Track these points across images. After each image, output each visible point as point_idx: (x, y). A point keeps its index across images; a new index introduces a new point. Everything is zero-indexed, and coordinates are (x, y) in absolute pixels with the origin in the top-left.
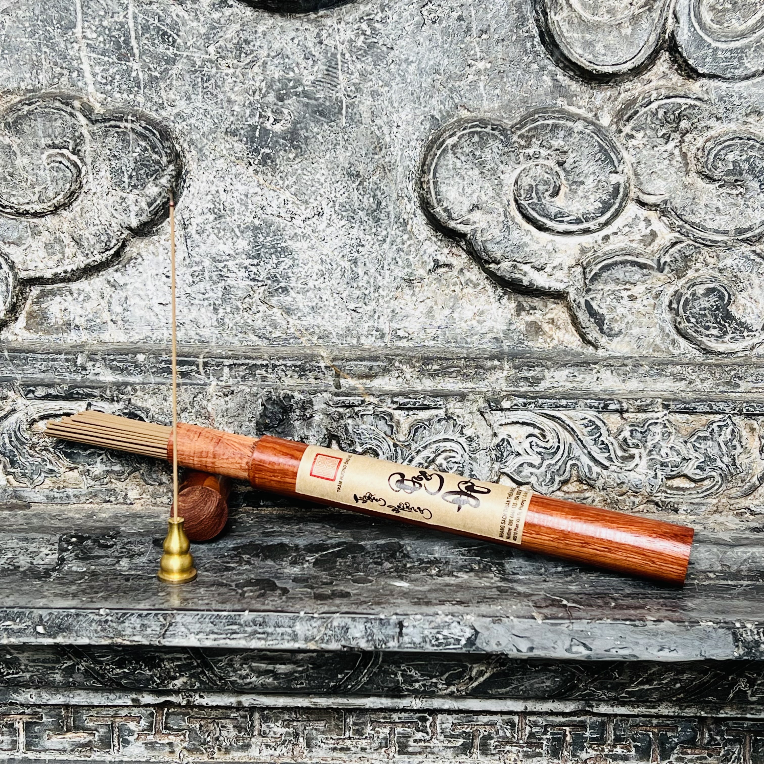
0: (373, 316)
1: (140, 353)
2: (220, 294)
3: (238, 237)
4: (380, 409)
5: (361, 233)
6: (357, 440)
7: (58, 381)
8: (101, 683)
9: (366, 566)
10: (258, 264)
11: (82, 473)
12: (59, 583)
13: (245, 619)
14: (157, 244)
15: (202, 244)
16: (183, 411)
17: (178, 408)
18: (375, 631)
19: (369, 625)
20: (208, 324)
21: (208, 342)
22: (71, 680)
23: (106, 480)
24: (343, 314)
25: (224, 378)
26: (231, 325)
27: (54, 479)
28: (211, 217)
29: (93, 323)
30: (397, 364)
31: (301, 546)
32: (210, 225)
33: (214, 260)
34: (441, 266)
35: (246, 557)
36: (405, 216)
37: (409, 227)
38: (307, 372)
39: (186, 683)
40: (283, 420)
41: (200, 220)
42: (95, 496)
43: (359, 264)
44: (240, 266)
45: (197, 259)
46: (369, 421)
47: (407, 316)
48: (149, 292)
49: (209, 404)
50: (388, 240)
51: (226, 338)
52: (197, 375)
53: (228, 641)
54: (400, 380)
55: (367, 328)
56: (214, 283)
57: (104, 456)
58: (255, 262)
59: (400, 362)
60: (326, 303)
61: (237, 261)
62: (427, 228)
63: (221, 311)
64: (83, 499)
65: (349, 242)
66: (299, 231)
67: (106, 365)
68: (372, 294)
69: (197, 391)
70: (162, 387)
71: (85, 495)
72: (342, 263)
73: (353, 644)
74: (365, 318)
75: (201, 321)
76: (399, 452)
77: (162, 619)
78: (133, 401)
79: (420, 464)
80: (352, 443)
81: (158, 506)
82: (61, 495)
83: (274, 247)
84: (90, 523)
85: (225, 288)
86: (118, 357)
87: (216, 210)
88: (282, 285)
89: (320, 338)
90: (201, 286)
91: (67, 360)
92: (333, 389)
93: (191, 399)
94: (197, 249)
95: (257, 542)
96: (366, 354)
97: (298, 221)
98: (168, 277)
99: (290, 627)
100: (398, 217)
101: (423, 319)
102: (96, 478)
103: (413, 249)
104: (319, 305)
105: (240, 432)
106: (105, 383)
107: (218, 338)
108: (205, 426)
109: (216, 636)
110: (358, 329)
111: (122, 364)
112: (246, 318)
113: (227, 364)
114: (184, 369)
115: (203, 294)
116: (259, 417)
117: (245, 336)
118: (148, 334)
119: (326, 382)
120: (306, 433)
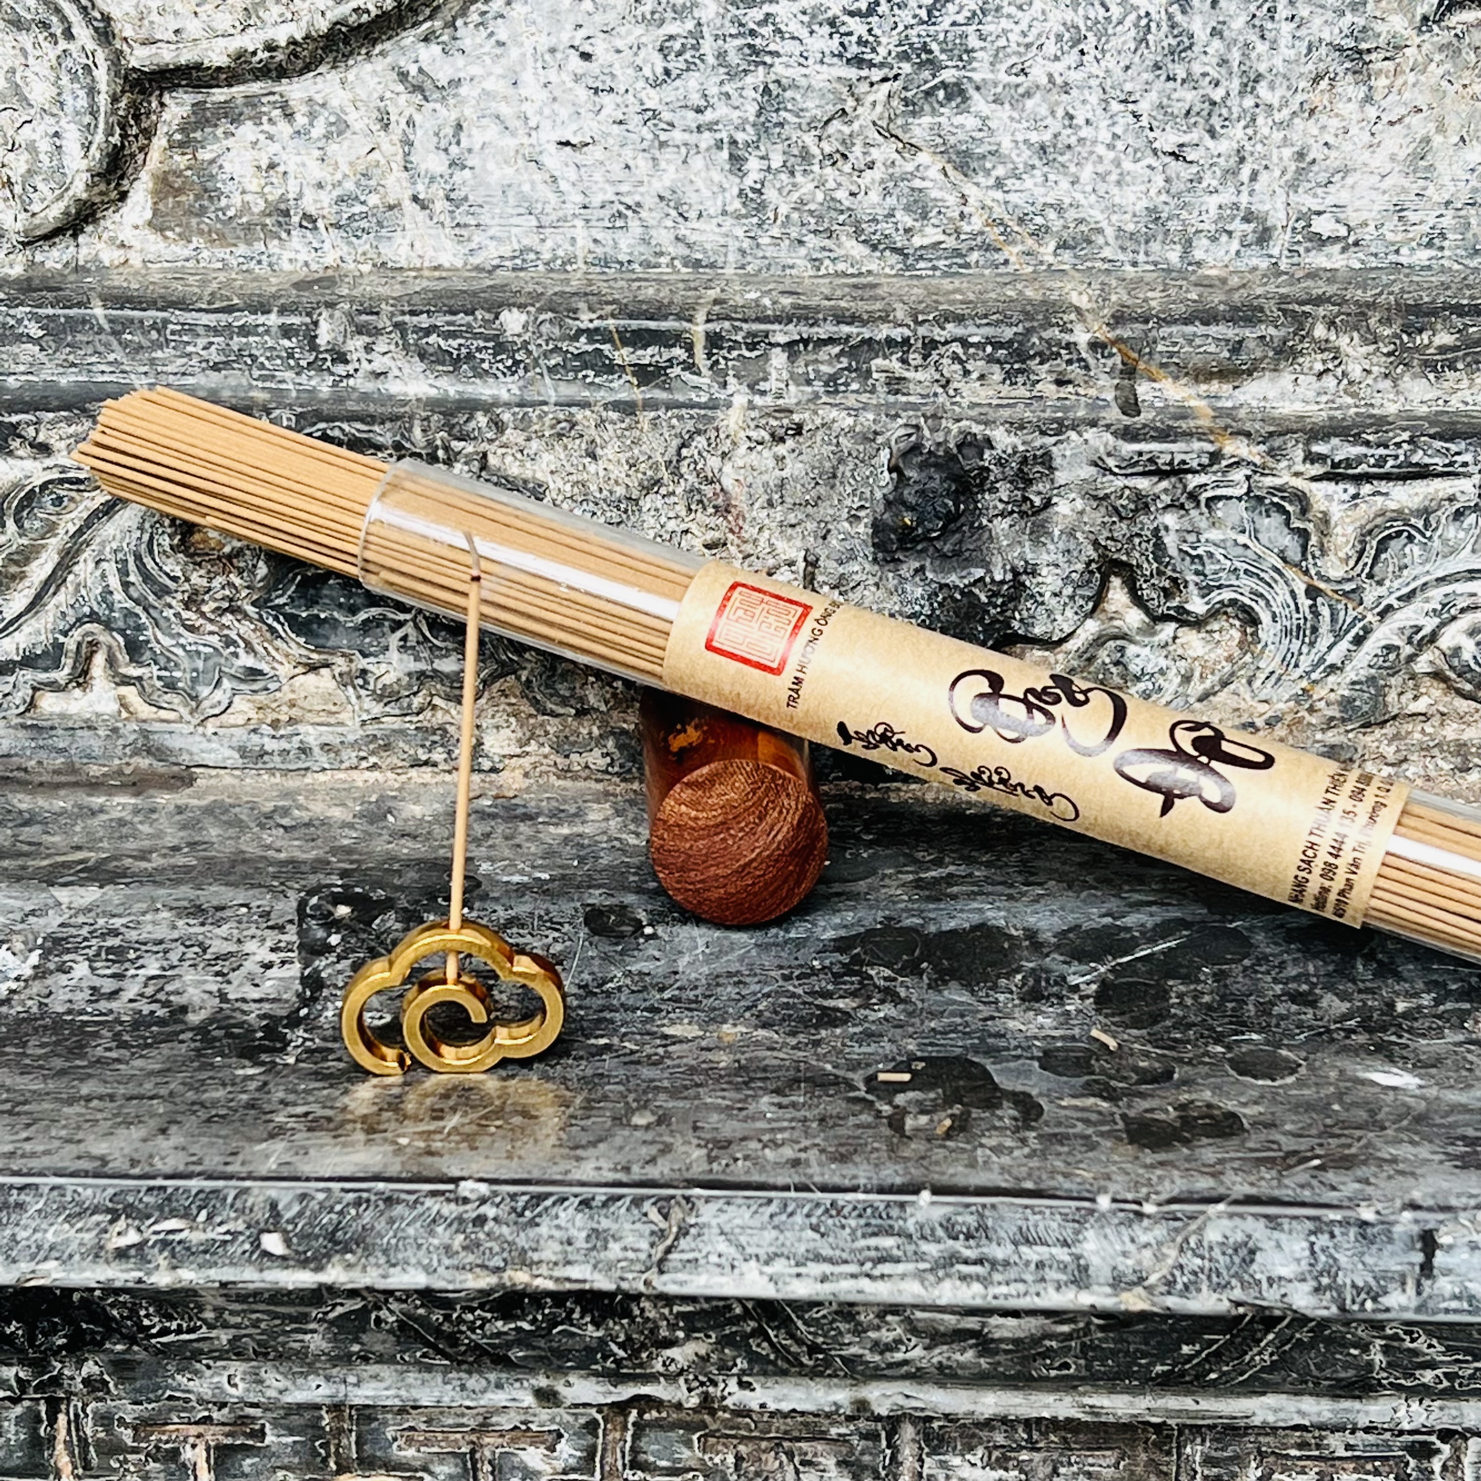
0: (1235, 173)
1: (510, 306)
2: (753, 108)
4: (1269, 481)
6: (1191, 577)
7: (261, 396)
8: (446, 1356)
9: (1265, 1009)
10: (871, 11)
11: (344, 680)
12: (318, 1075)
13: (920, 1217)
16: (646, 489)
17: (633, 482)
18: (1343, 1259)
19: (1323, 1240)
20: (713, 207)
21: (712, 266)
22: (356, 1348)
23: (417, 701)
24: (1139, 168)
25: (772, 384)
26: (783, 210)
27: (261, 697)
29: (358, 209)
30: (1320, 331)
31: (1047, 936)
35: (878, 973)
38: (1033, 364)
39: (705, 1359)
40: (958, 515)
42: (387, 747)
44: (813, 17)
46: (1235, 520)
47: (1345, 171)
48: (528, 108)
49: (728, 468)
51: (770, 252)
52: (687, 376)
53: (865, 1284)
54: (1329, 381)
55: (1213, 212)
56: (732, 75)
57: (409, 629)
59: (1331, 324)
60: (1085, 132)
63: (753, 165)
64: (350, 756)
67: (406, 347)
68: (1234, 101)
69: (690, 425)
70: (579, 415)
71: (354, 745)
73: (1271, 1297)
74: (1209, 180)
75: (691, 198)
76: (1325, 612)
77: (654, 1215)
78: (492, 460)
79: (1390, 648)
80: (1177, 585)
81: (575, 778)
82: (284, 744)
84: (381, 846)
85: (767, 90)
86: (440, 320)
88: (948, 75)
89: (1063, 245)
90: (691, 85)
91: (287, 331)
92: (1113, 414)
93: (672, 451)
95: (909, 922)
96: (1216, 299)
98: (586, 56)
99: (1065, 1244)
101: (1397, 179)
102: (387, 696)
104: (1063, 140)
105: (822, 553)
106: (405, 403)
107: (743, 252)
108: (717, 535)
109: (827, 1268)
110: (1184, 214)
111: (455, 343)
112: (831, 184)
113: (782, 339)
114: (648, 355)
115: (699, 111)
116: (880, 508)
117: (827, 243)
118: (526, 242)
119: (1093, 392)
120: (1029, 556)
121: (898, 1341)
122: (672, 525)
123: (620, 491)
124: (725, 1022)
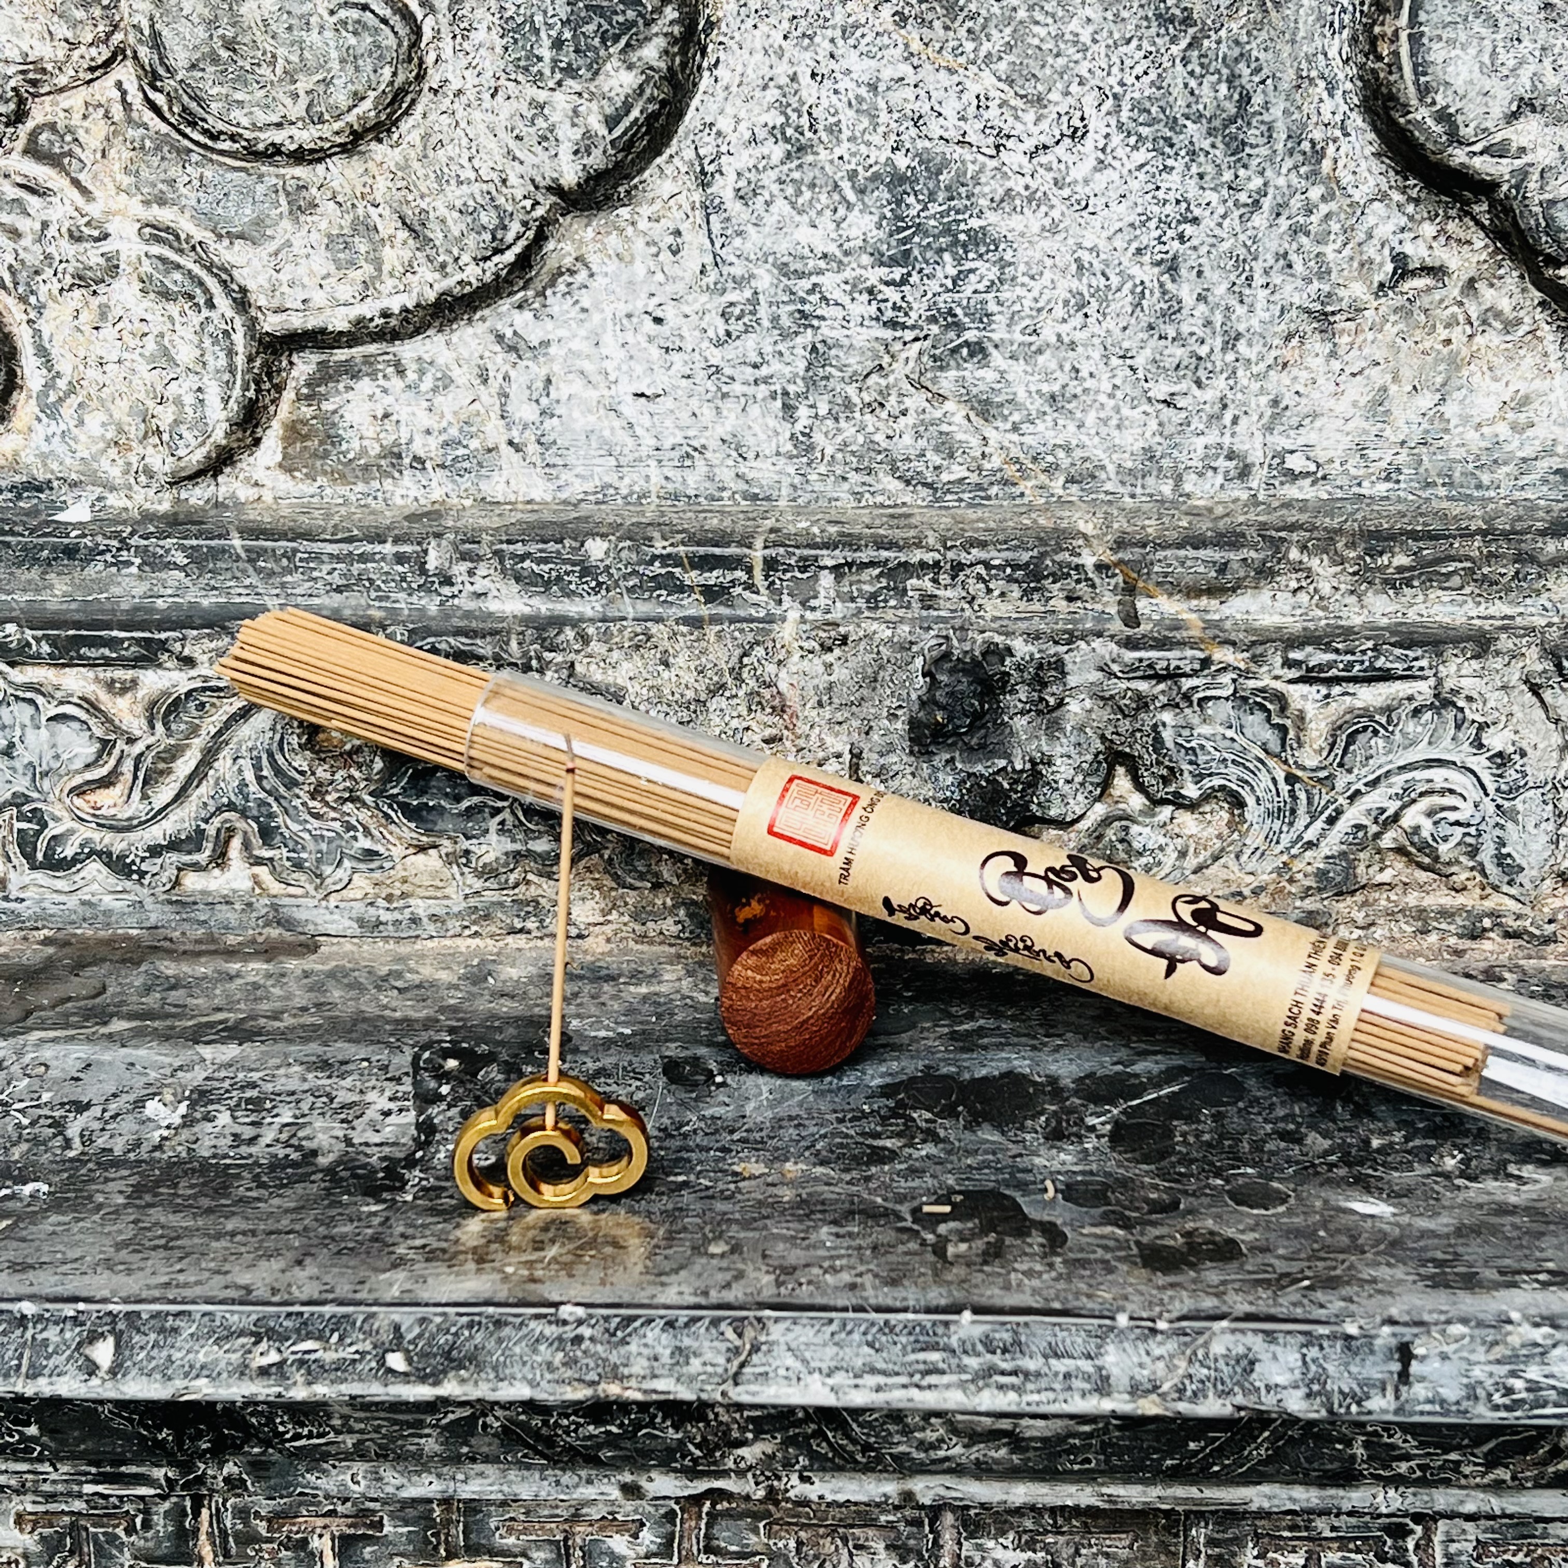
0: (1219, 417)
1: (593, 535)
2: (802, 364)
3: (849, 206)
4: (1252, 684)
5: (1192, 184)
6: (1186, 767)
7: (377, 614)
8: (544, 1456)
9: (1258, 1146)
10: (904, 281)
11: (450, 859)
12: (433, 1211)
13: (962, 1334)
14: (630, 230)
15: (750, 229)
16: (712, 693)
17: (701, 687)
18: (1331, 1368)
19: (1314, 1352)
20: (768, 449)
21: (768, 499)
22: (465, 1450)
23: (513, 877)
24: (1136, 414)
25: (820, 602)
26: (829, 451)
27: (377, 875)
28: (778, 151)
29: (461, 452)
30: (1294, 554)
31: (1067, 1082)
32: (773, 175)
33: (783, 269)
34: (1413, 273)
35: (921, 1116)
36: (1317, 135)
37: (1326, 165)
38: (1046, 582)
39: (772, 1457)
40: (984, 713)
41: (744, 158)
42: (487, 917)
43: (1183, 272)
44: (854, 287)
45: (738, 270)
46: (1222, 716)
47: (1314, 416)
48: (609, 365)
49: (783, 674)
50: (1267, 203)
51: (818, 487)
52: (747, 594)
53: (914, 1393)
54: (1303, 597)
55: (1201, 452)
56: (784, 336)
57: (506, 814)
58: (897, 273)
59: (1304, 548)
60: (1089, 384)
61: (848, 274)
62: (1377, 166)
63: (803, 413)
64: (454, 925)
65: (1156, 209)
66: (1017, 183)
67: (503, 571)
68: (1217, 356)
69: (750, 637)
70: (654, 628)
71: (458, 916)
72: (1135, 270)
73: (1268, 1402)
74: (1197, 424)
75: (750, 441)
76: (1302, 796)
77: (730, 1334)
78: (579, 668)
79: (1359, 827)
80: (1173, 773)
81: (651, 943)
82: (397, 915)
83: (947, 230)
84: (483, 1005)
85: (814, 349)
86: (533, 548)
87: (789, 132)
88: (971, 335)
89: (1071, 480)
90: (749, 345)
91: (400, 559)
92: (1117, 626)
93: (735, 659)
94: (737, 242)
95: (945, 1070)
96: (1204, 526)
97: (1014, 157)
98: (658, 321)
99: (1089, 1357)
100: (1295, 137)
101: (1359, 422)
102: (488, 872)
103: (1335, 227)
104: (1070, 390)
105: (866, 747)
106: (503, 619)
107: (794, 487)
108: (774, 731)
109: (881, 1380)
110: (1176, 453)
111: (546, 568)
112: (870, 429)
113: (830, 563)
114: (713, 577)
115: (755, 366)
116: (916, 707)
117: (867, 479)
118: (607, 479)
119: (1099, 607)
120: (1045, 748)
121: (941, 1440)
122: (735, 723)
123: (690, 694)
124: (787, 1160)
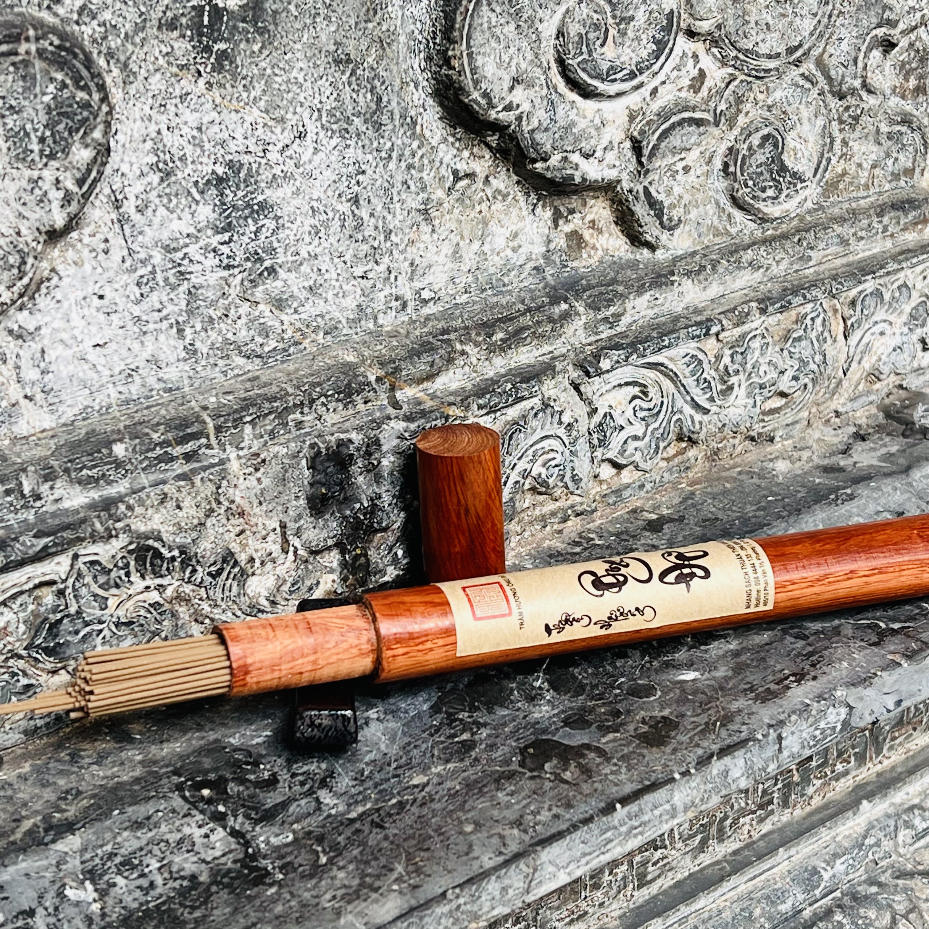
0: (388, 278)
1: (115, 441)
2: (184, 303)
3: (197, 203)
5: (359, 151)
10: (231, 240)
12: (306, 877)
14: (79, 245)
15: (146, 229)
16: (208, 516)
17: (201, 515)
18: (755, 760)
20: (172, 359)
21: (178, 389)
24: (350, 287)
25: (246, 443)
26: (205, 351)
28: (155, 178)
30: (458, 347)
32: (155, 193)
33: (168, 249)
34: (461, 179)
35: (464, 716)
36: (413, 113)
37: (418, 128)
38: (354, 397)
40: (343, 481)
41: (138, 187)
43: (361, 202)
44: (207, 250)
45: (142, 256)
47: (430, 266)
48: (76, 332)
50: (395, 155)
51: (203, 374)
52: (208, 452)
53: (602, 857)
54: (467, 368)
55: (383, 300)
56: (173, 289)
57: (106, 631)
58: (226, 236)
60: (327, 276)
61: (202, 243)
62: (441, 125)
63: (188, 331)
65: (345, 170)
66: (277, 170)
67: (71, 481)
68: (382, 246)
69: (217, 476)
70: (166, 488)
72: (339, 207)
74: (379, 285)
75: (162, 357)
78: (133, 527)
79: (517, 482)
83: (248, 205)
85: (190, 292)
87: (161, 165)
88: (267, 264)
89: (326, 333)
90: (154, 299)
91: (8, 492)
92: (393, 411)
93: (214, 492)
94: (140, 238)
97: (273, 156)
98: (101, 297)
99: (668, 802)
100: (403, 117)
101: (449, 265)
103: (426, 161)
104: (319, 282)
105: (286, 519)
107: (190, 377)
108: (241, 528)
110: (372, 304)
111: (95, 471)
112: (225, 332)
113: (248, 419)
114: (189, 447)
115: (159, 311)
116: (308, 488)
117: (228, 362)
118: (86, 403)
119: (379, 403)
120: (377, 490)
122: (221, 530)
123: (196, 521)
